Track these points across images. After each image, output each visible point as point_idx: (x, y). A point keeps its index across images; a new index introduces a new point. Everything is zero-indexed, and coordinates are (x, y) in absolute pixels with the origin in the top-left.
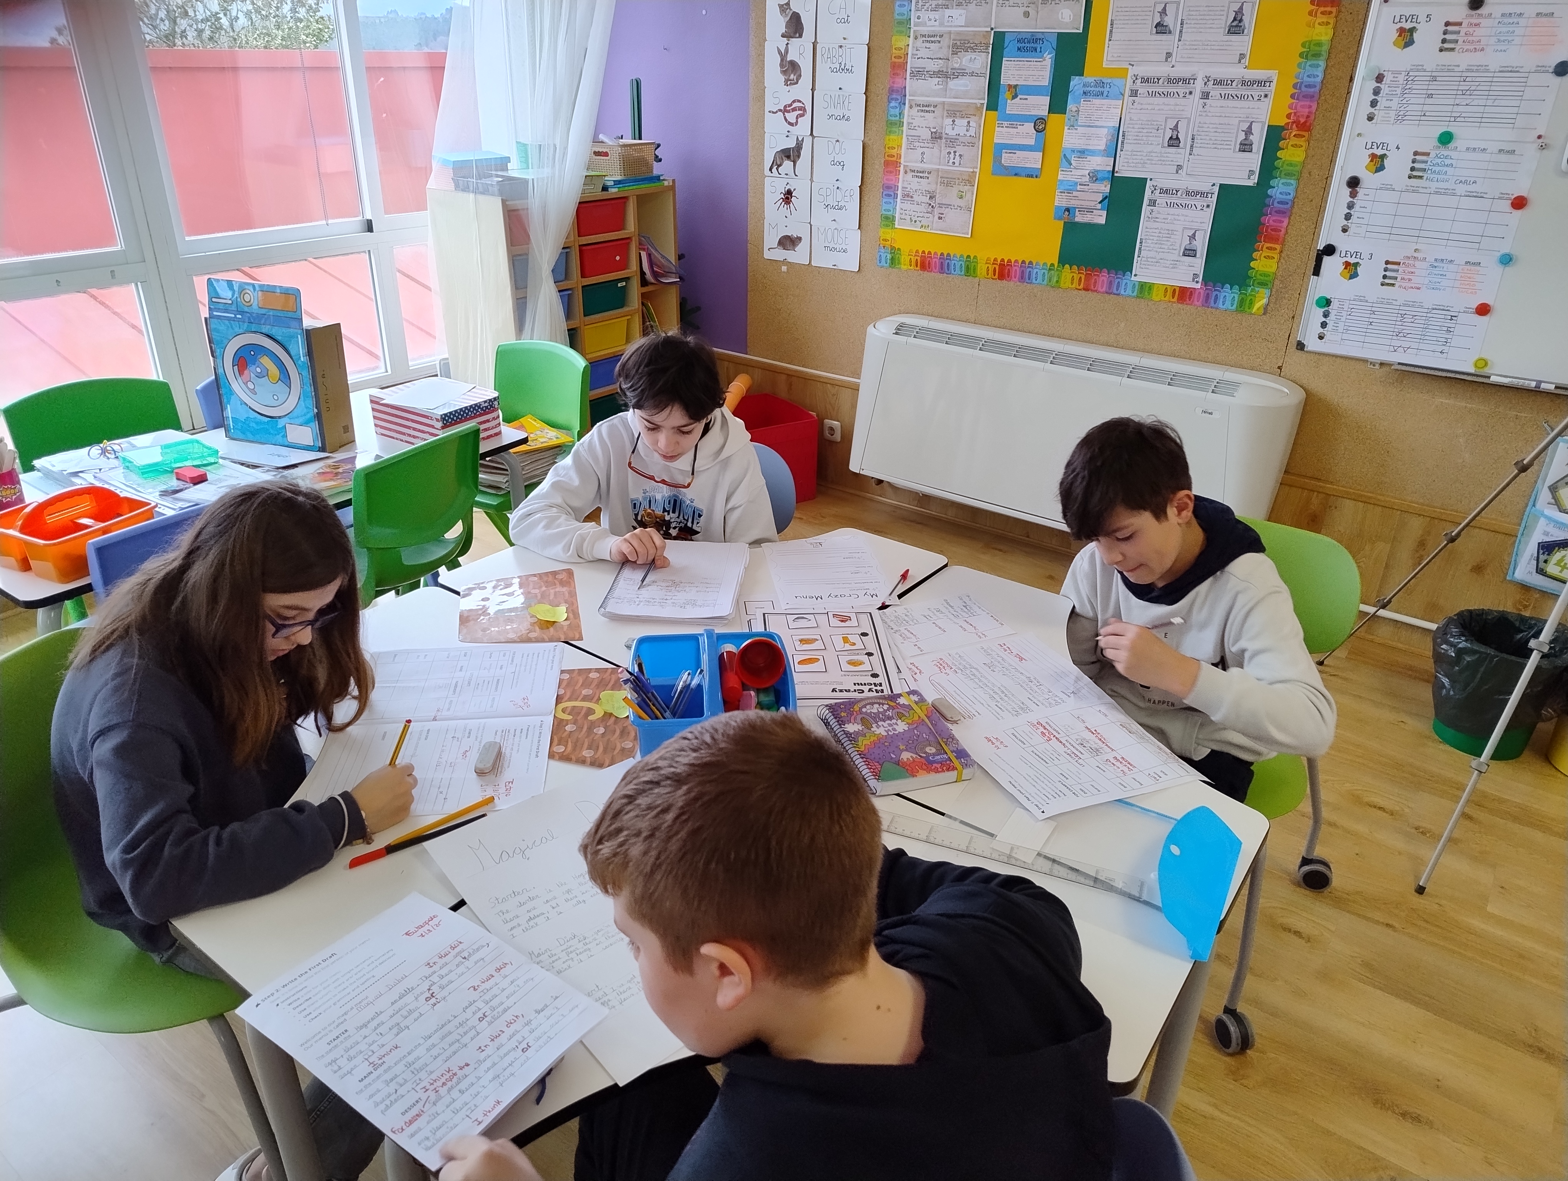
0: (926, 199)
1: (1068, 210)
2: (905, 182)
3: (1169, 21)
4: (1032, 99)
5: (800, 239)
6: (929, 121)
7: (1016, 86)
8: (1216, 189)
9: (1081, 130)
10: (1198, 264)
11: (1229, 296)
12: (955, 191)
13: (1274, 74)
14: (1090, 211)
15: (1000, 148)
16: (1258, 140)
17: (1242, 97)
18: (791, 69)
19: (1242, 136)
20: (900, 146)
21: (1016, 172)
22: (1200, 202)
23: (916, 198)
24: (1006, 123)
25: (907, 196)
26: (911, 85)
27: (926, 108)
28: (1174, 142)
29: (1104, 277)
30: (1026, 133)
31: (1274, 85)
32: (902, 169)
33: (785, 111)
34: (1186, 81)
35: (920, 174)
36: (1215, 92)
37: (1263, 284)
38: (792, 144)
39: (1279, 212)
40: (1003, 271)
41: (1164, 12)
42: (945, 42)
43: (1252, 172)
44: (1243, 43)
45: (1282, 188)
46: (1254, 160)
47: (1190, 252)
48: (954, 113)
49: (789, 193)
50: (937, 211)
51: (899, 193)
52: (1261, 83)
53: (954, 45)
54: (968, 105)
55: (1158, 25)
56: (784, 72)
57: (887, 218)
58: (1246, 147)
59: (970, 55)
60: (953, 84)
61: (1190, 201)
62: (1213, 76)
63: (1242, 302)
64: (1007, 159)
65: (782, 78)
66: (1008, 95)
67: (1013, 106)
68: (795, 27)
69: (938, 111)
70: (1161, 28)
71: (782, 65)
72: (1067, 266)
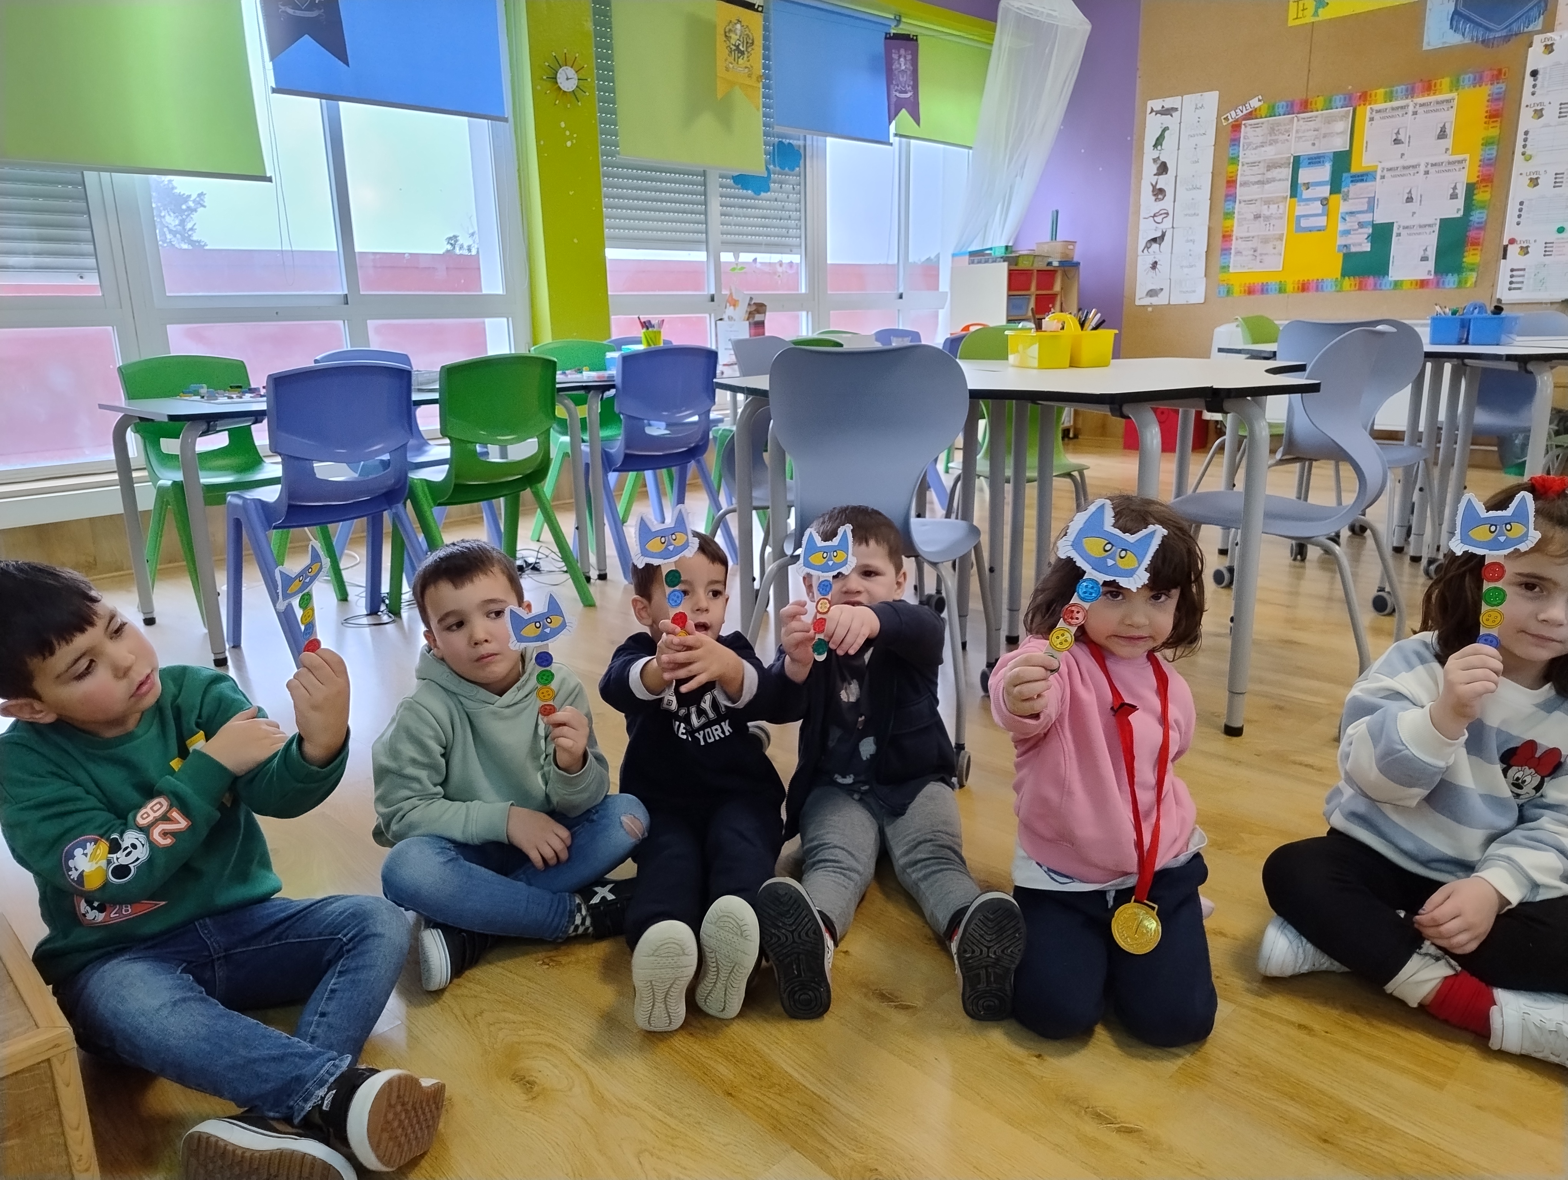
0: (1252, 252)
1: (1345, 246)
2: (1235, 244)
3: (1400, 137)
4: (1318, 188)
5: (1162, 289)
6: (1254, 209)
7: (1308, 183)
8: (1438, 222)
9: (1350, 201)
10: (1431, 265)
11: (1451, 280)
12: (1270, 245)
13: (1467, 156)
14: (1360, 244)
15: (1299, 218)
16: (1461, 192)
17: (1449, 170)
18: (1159, 193)
19: (1451, 191)
20: (1233, 226)
21: (1310, 230)
22: (1428, 230)
23: (1244, 253)
24: (1302, 204)
25: (1239, 253)
26: (1239, 190)
27: (1250, 202)
28: (1410, 200)
29: (1371, 280)
30: (1317, 207)
31: (1467, 162)
32: (1234, 238)
33: (1154, 216)
34: (1414, 167)
35: (1247, 239)
36: (1432, 170)
37: (1472, 270)
38: (1159, 234)
39: (1478, 228)
40: (1304, 287)
41: (1398, 133)
42: (1261, 165)
43: (1458, 210)
44: (1448, 142)
45: (1478, 215)
46: (1460, 203)
47: (1424, 259)
48: (1268, 202)
49: (1156, 263)
50: (1258, 259)
51: (1233, 251)
52: (1460, 162)
53: (1268, 166)
54: (1277, 197)
55: (1395, 140)
56: (1154, 195)
57: (1224, 267)
58: (1454, 196)
59: (1278, 170)
60: (1267, 186)
61: (1421, 230)
62: (1430, 162)
63: (1460, 282)
64: (1304, 223)
65: (1154, 198)
66: (1303, 188)
67: (1306, 194)
68: (1163, 169)
69: (1258, 203)
70: (1397, 141)
71: (1153, 191)
72: (1347, 278)
